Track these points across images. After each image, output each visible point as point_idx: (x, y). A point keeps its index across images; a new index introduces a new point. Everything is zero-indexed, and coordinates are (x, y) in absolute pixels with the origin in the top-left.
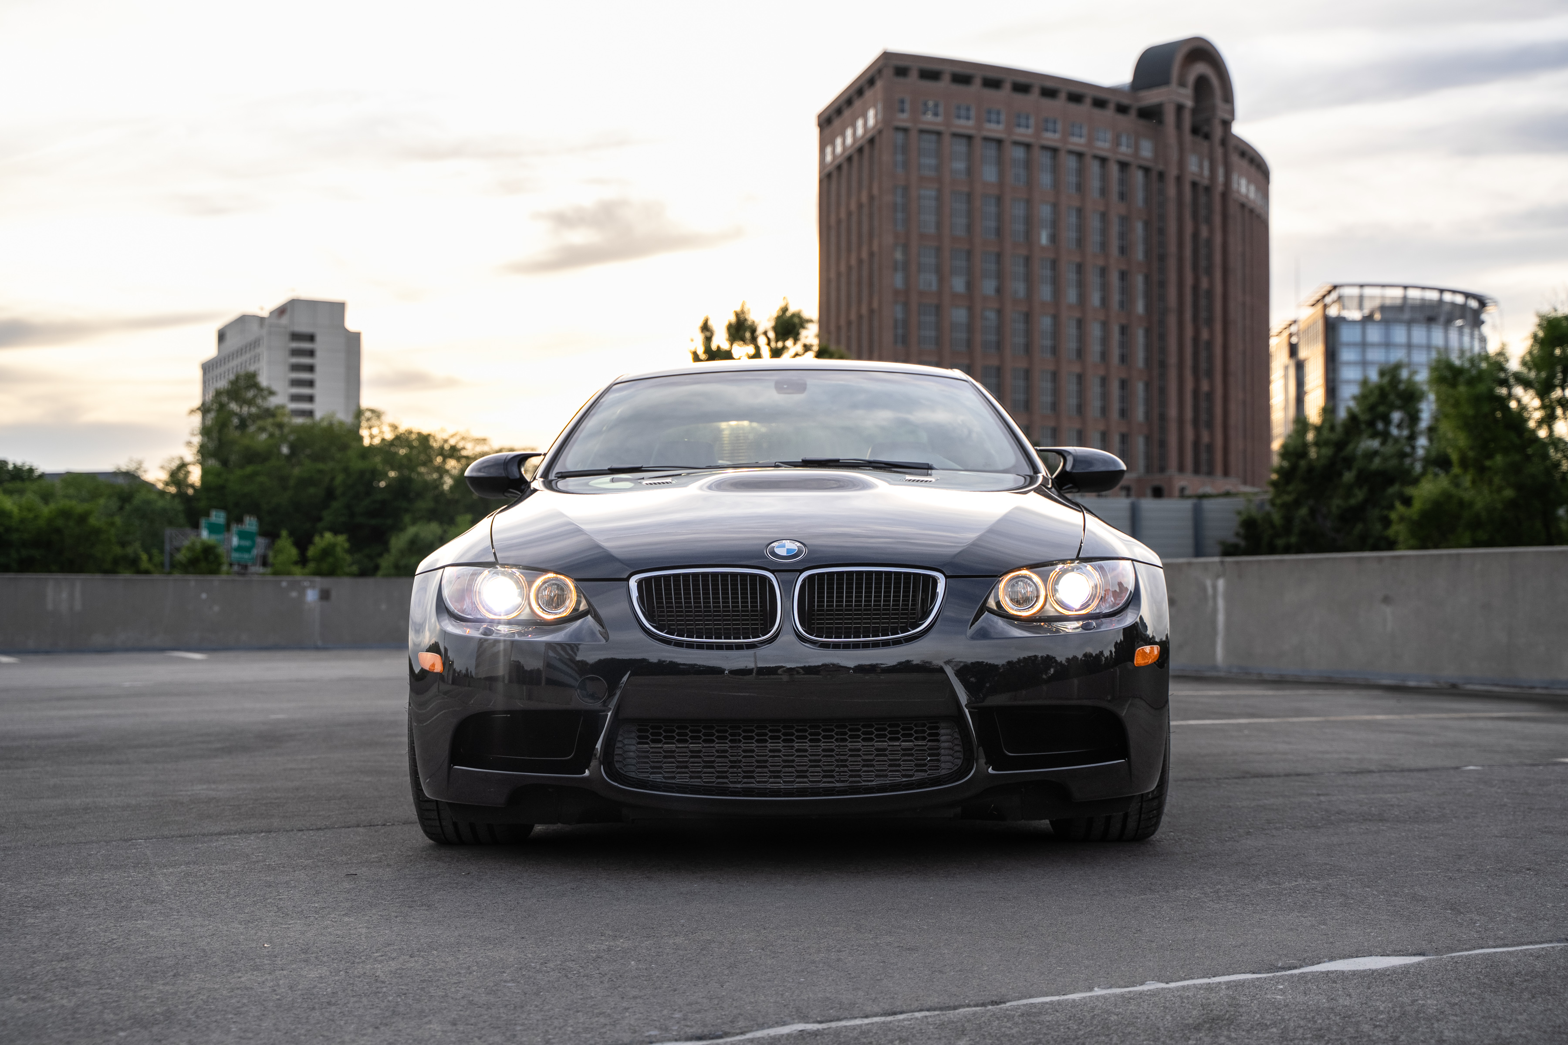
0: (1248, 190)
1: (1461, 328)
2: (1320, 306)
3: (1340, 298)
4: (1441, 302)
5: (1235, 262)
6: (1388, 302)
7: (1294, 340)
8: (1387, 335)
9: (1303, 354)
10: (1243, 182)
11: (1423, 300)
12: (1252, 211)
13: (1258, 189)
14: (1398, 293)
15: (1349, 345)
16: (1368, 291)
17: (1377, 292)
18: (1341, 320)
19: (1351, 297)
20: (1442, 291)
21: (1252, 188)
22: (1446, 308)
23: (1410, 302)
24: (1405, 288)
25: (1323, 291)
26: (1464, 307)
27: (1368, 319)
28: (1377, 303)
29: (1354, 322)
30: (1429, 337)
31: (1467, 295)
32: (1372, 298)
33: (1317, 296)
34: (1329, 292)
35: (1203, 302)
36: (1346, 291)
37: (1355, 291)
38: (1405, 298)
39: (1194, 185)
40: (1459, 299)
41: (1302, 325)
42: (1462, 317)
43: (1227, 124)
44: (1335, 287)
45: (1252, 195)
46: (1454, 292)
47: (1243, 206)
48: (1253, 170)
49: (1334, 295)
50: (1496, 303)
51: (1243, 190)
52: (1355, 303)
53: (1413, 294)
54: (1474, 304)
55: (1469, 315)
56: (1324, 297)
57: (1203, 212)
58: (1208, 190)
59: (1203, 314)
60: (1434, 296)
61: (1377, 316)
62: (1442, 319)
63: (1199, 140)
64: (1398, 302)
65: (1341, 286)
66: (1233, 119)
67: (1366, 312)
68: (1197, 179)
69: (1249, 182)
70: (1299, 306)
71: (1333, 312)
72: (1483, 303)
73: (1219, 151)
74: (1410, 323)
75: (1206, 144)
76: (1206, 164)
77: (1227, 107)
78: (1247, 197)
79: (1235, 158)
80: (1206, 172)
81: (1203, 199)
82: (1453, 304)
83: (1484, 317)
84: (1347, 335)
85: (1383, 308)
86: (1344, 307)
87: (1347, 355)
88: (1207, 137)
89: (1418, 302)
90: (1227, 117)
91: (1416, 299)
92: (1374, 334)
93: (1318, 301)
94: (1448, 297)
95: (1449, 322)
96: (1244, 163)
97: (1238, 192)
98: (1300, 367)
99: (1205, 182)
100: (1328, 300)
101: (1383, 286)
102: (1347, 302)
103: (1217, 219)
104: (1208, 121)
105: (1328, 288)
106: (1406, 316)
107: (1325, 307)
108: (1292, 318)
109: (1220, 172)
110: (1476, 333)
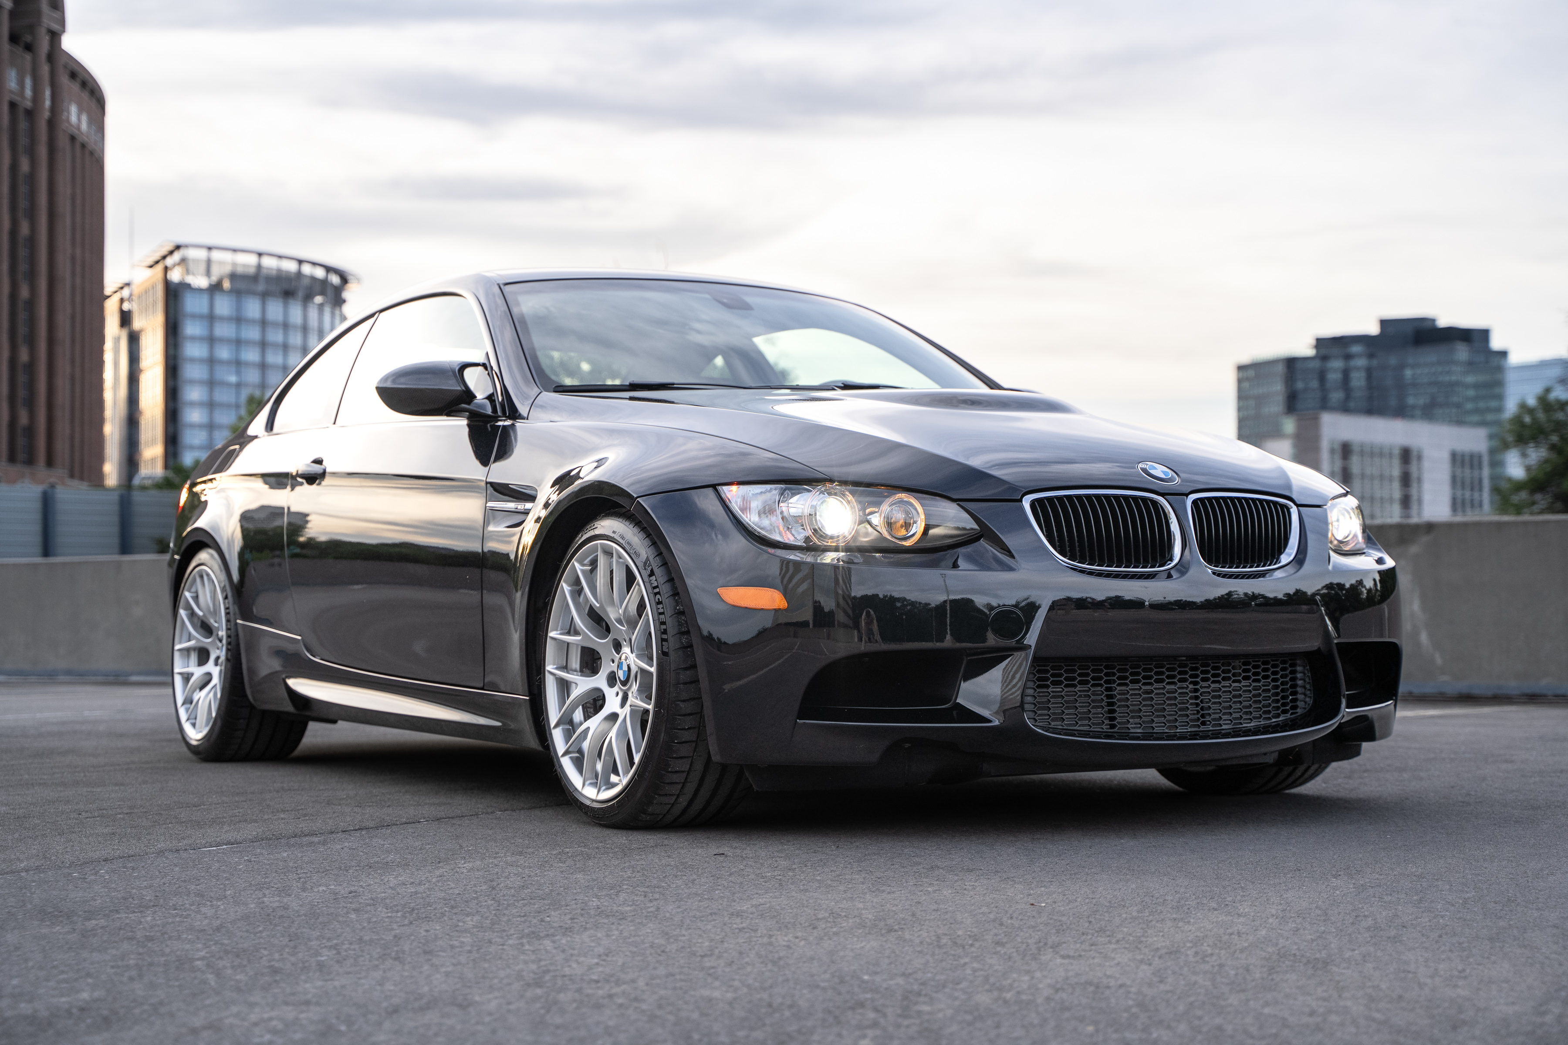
0: (79, 120)
1: (321, 306)
2: (159, 268)
3: (183, 261)
4: (299, 274)
5: (64, 206)
6: (240, 270)
7: (126, 307)
8: (239, 308)
9: (137, 324)
10: (74, 109)
11: (279, 270)
12: (83, 146)
13: (91, 121)
14: (251, 260)
15: (194, 316)
16: (216, 255)
17: (227, 257)
18: (184, 286)
19: (196, 261)
20: (300, 262)
21: (84, 118)
22: (306, 282)
23: (264, 272)
24: (260, 255)
25: (164, 251)
26: (324, 282)
27: (215, 288)
28: (227, 269)
29: (200, 290)
30: (286, 314)
31: (329, 269)
32: (221, 263)
33: (157, 256)
34: (171, 253)
35: (23, 252)
36: (191, 253)
37: (202, 254)
38: (259, 267)
39: (13, 105)
40: (320, 273)
41: (136, 289)
42: (322, 293)
43: (55, 36)
44: (178, 247)
45: (84, 126)
46: (314, 264)
47: (73, 138)
48: (85, 96)
49: (177, 256)
50: (358, 280)
51: (74, 119)
52: (202, 268)
53: (269, 263)
54: (335, 279)
55: (330, 292)
56: (164, 257)
57: (23, 140)
58: (30, 114)
59: (23, 267)
60: (291, 267)
61: (227, 285)
62: (301, 294)
63: (19, 50)
64: (252, 271)
65: (186, 246)
66: (64, 31)
67: (214, 279)
68: (17, 99)
69: (80, 111)
70: (133, 266)
71: (175, 276)
72: (344, 280)
73: (45, 69)
74: (265, 296)
75: (28, 57)
76: (28, 82)
77: (56, 15)
78: (79, 128)
79: (64, 80)
80: (28, 92)
81: (23, 125)
82: (313, 279)
83: (346, 295)
84: (192, 305)
85: (233, 277)
86: (188, 272)
87: (191, 328)
88: (29, 48)
89: (274, 272)
90: (55, 27)
91: (272, 269)
92: (223, 306)
93: (157, 262)
94: (307, 269)
95: (308, 298)
96: (75, 87)
97: (68, 120)
98: (134, 339)
99: (28, 104)
100: (169, 261)
101: (235, 251)
102: (191, 266)
103: (43, 152)
104: (32, 29)
105: (170, 247)
106: (261, 287)
107: (166, 269)
108: (126, 281)
109: (48, 93)
110: (337, 312)
